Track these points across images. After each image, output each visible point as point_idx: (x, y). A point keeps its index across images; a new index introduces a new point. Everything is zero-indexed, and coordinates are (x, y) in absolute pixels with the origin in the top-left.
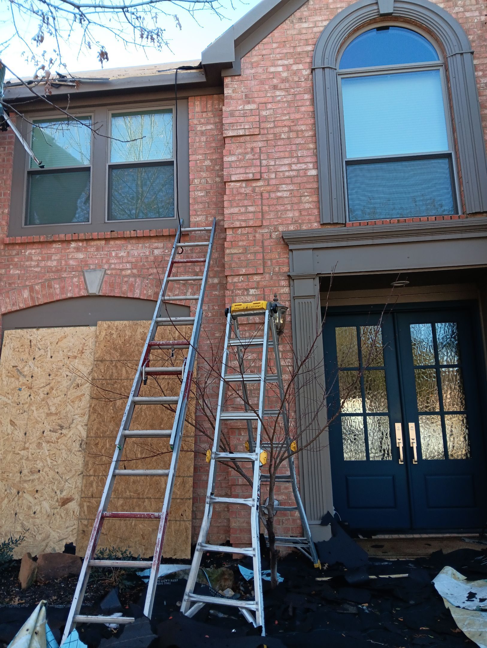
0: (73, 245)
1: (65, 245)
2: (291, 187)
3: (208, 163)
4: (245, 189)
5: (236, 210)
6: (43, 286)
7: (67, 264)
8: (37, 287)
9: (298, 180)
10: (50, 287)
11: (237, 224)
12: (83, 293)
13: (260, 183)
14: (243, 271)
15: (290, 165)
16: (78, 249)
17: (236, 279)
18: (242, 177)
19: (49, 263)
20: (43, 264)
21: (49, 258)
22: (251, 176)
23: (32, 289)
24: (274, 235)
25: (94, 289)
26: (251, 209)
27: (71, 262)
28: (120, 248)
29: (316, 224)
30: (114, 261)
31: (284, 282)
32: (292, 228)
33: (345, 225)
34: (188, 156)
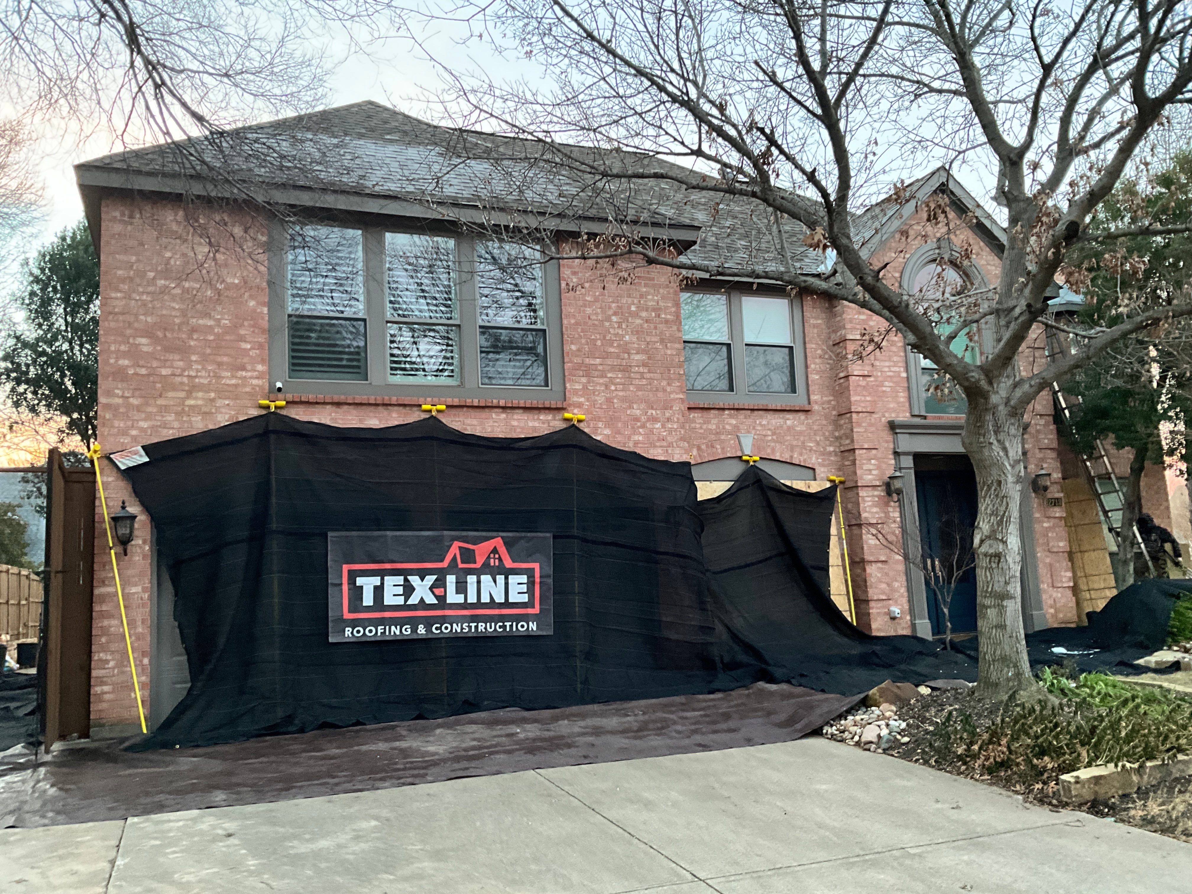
0: (727, 412)
1: (721, 412)
2: (891, 384)
4: (862, 382)
5: (858, 398)
6: (707, 446)
7: (724, 428)
8: (703, 447)
9: (895, 380)
10: (713, 447)
11: (860, 409)
12: (740, 454)
13: (872, 379)
14: (866, 446)
15: (889, 367)
16: (731, 416)
17: (861, 452)
18: (860, 373)
19: (710, 427)
20: (705, 426)
21: (709, 422)
22: (866, 373)
23: (699, 448)
24: (883, 419)
25: (748, 452)
26: (868, 398)
27: (727, 427)
28: (761, 417)
29: (908, 414)
30: (759, 428)
31: (892, 456)
32: (893, 415)
33: (925, 418)
34: (805, 343)
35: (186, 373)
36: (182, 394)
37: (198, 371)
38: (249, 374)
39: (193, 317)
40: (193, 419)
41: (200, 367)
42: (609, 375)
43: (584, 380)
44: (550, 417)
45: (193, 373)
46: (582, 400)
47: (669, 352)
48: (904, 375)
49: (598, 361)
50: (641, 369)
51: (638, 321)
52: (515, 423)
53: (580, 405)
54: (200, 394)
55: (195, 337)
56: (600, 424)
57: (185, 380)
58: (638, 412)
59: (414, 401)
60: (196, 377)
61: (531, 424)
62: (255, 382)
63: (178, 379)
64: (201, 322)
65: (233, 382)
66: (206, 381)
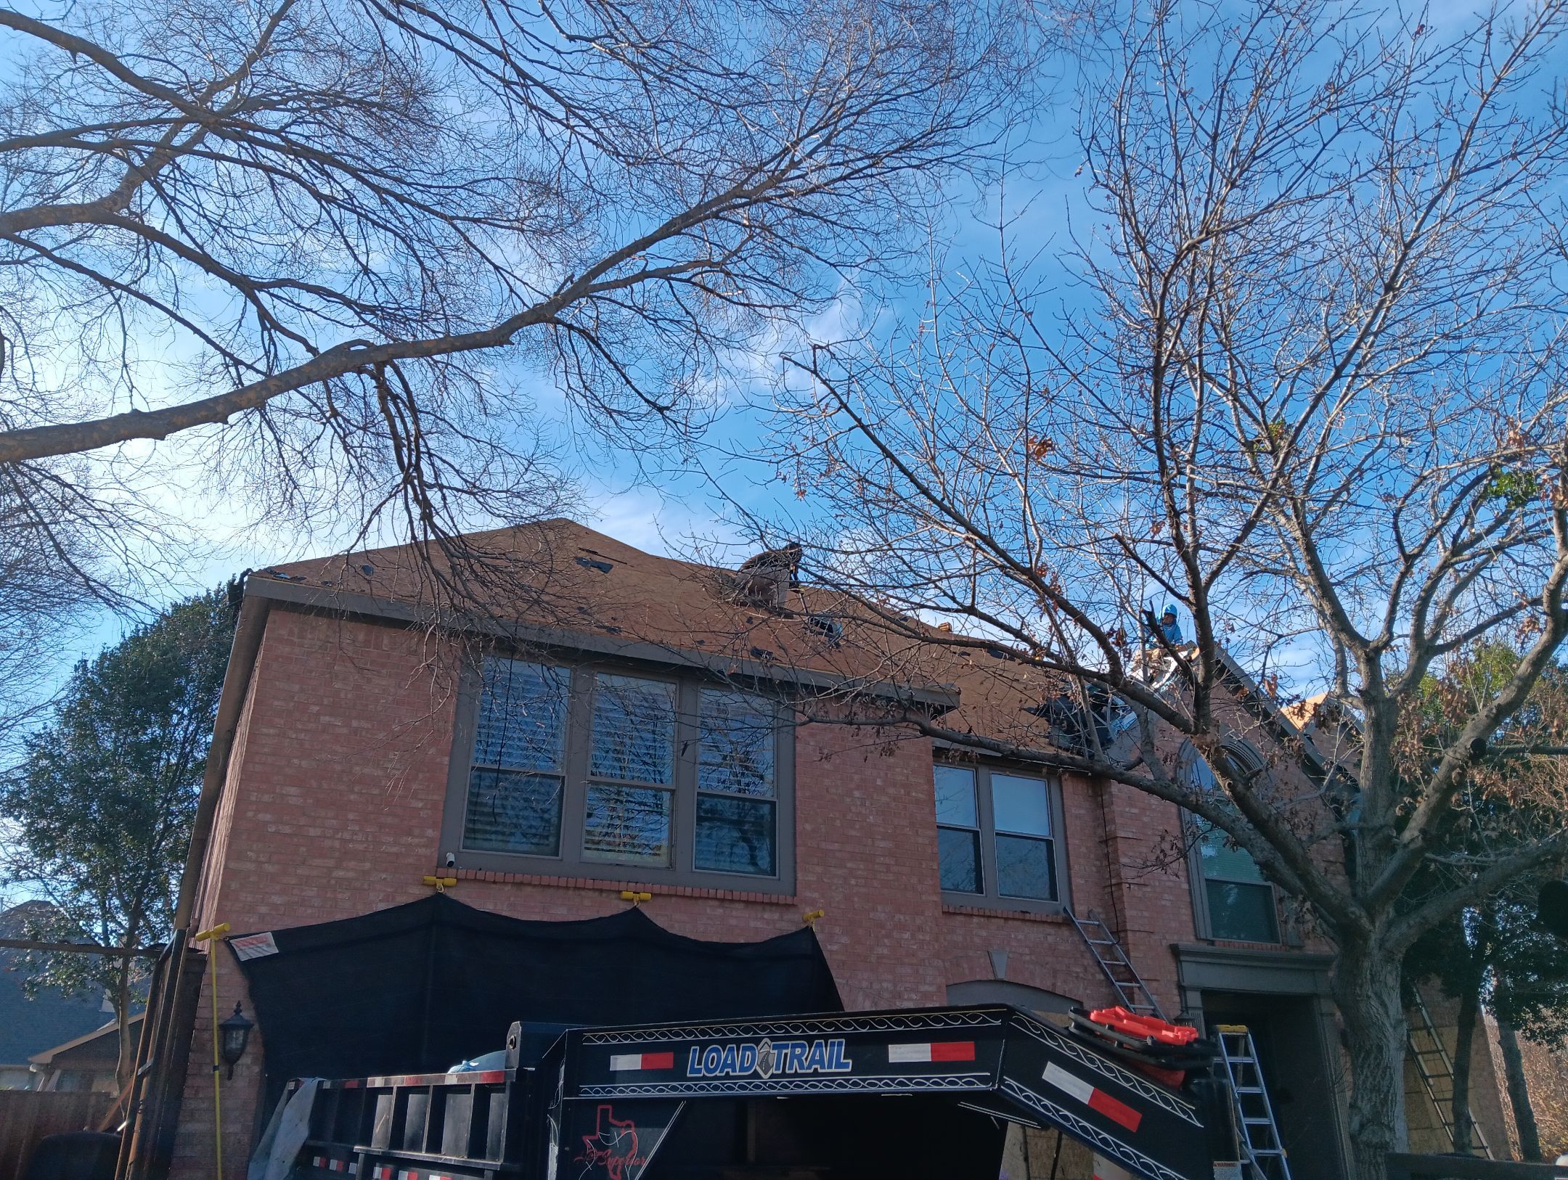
0: (975, 920)
1: (968, 919)
2: (1171, 898)
3: (1083, 849)
4: (1137, 893)
5: (1134, 913)
6: (951, 964)
7: (972, 941)
8: (947, 965)
9: (1175, 892)
10: (958, 965)
11: (1137, 928)
12: (992, 978)
13: (1149, 889)
14: (1146, 976)
16: (980, 926)
18: (1135, 880)
19: (955, 938)
20: (948, 938)
21: (953, 932)
22: (1141, 881)
24: (1164, 942)
25: (1001, 976)
26: (1146, 914)
27: (977, 940)
28: (1017, 930)
29: (1192, 938)
30: (1014, 944)
31: (1175, 992)
32: (1176, 937)
33: (1212, 943)
34: (1066, 838)
35: (339, 836)
36: (331, 863)
37: (354, 833)
38: (416, 840)
39: (357, 764)
40: (340, 896)
41: (357, 828)
42: (849, 865)
43: (819, 869)
44: (776, 916)
45: (347, 836)
46: (816, 895)
47: (920, 840)
48: (1185, 886)
49: (836, 846)
50: (888, 860)
51: (884, 799)
52: (733, 922)
53: (813, 903)
54: (352, 864)
55: (356, 789)
56: (837, 930)
57: (337, 844)
58: (883, 916)
59: (615, 886)
60: (351, 841)
61: (752, 924)
62: (422, 851)
63: (328, 843)
64: (366, 771)
65: (394, 849)
66: (361, 847)
